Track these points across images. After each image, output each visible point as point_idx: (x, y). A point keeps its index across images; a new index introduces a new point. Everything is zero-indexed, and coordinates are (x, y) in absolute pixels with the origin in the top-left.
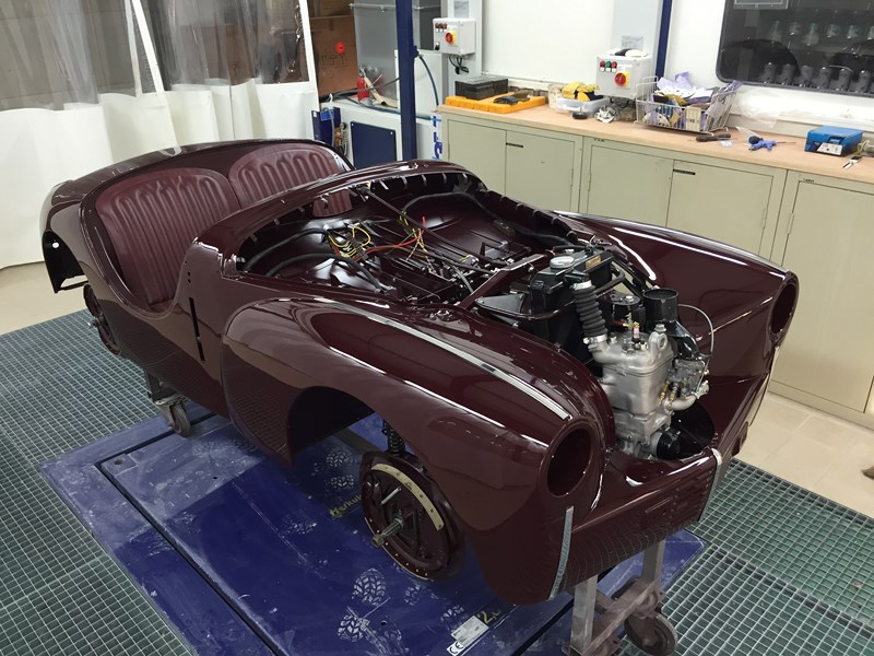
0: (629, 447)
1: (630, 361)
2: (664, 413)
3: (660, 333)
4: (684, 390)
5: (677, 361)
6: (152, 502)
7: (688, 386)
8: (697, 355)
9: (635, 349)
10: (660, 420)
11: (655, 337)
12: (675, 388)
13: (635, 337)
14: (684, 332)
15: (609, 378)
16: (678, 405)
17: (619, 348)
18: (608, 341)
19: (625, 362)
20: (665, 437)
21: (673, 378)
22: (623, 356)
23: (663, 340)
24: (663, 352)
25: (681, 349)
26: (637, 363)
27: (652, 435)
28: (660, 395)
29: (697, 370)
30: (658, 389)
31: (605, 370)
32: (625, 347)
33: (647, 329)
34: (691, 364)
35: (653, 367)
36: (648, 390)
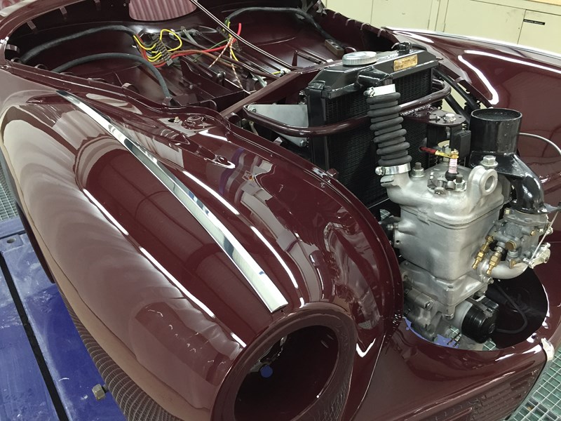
0: (425, 315)
1: (437, 205)
2: (479, 279)
3: (487, 168)
4: (512, 254)
5: (507, 211)
6: (22, 280)
7: (519, 249)
8: (541, 205)
9: (447, 189)
10: (472, 287)
11: (480, 174)
12: (499, 249)
13: (451, 171)
14: (524, 170)
15: (407, 224)
16: (502, 271)
17: (424, 184)
18: (411, 174)
19: (430, 206)
20: (475, 310)
21: (499, 235)
22: (428, 197)
23: (490, 179)
24: (488, 197)
25: (517, 194)
26: (446, 209)
27: (458, 306)
28: (475, 255)
29: (537, 228)
30: (474, 247)
31: (403, 213)
32: (432, 185)
33: (469, 161)
34: (529, 218)
35: (470, 217)
36: (459, 247)
